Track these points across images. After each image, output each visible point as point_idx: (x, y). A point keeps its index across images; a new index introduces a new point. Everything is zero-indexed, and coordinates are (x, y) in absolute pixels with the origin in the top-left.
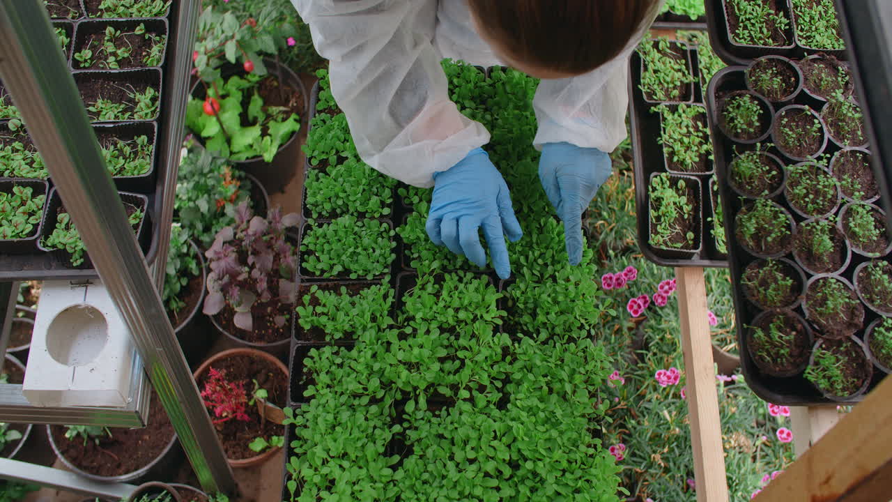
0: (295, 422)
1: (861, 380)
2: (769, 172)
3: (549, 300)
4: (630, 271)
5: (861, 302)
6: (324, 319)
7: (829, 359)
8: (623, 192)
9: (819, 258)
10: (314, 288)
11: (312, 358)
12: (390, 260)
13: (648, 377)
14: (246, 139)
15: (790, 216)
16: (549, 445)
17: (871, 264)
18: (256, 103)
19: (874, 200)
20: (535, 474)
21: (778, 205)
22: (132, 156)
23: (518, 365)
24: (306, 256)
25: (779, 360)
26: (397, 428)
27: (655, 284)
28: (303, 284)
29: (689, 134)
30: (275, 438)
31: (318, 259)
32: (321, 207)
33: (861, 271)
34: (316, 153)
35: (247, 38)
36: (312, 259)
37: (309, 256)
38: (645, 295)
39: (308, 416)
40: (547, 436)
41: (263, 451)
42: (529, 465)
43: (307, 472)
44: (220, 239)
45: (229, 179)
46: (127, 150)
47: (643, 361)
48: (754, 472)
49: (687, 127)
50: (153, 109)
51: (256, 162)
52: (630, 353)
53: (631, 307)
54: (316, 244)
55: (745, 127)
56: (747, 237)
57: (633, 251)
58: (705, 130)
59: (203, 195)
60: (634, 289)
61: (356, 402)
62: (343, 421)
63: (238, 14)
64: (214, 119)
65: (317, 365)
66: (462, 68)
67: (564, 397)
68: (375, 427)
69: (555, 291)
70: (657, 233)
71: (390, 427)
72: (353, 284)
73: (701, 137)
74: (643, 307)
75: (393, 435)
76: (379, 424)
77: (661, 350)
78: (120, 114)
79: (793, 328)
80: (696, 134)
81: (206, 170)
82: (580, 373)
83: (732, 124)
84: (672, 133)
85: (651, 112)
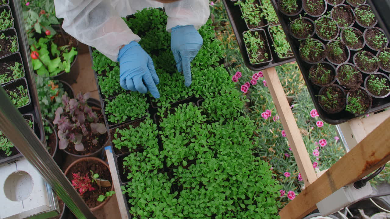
0: (127, 191)
1: (368, 105)
2: (308, 25)
3: (221, 104)
4: (238, 74)
5: (360, 71)
6: (126, 142)
7: (354, 100)
8: (225, 40)
9: (337, 57)
10: (117, 130)
11: (126, 161)
12: (147, 107)
13: (257, 116)
14: (55, 65)
15: (322, 43)
16: (239, 167)
17: (358, 53)
18: (54, 47)
19: (352, 25)
20: (237, 181)
21: (316, 40)
22: (18, 97)
23: (217, 137)
24: (108, 116)
25: (334, 106)
26: (173, 180)
27: (250, 76)
28: (111, 129)
29: (253, 11)
30: (107, 193)
31: (114, 116)
32: (108, 92)
33: (356, 58)
34: (99, 69)
35: (44, 20)
36: (112, 117)
37: (110, 115)
38: (247, 82)
39: (133, 187)
40: (237, 163)
41: (104, 200)
42: (234, 178)
43: (140, 212)
44: (58, 114)
45: (53, 86)
46: (15, 95)
47: (254, 110)
48: (311, 143)
49: (252, 7)
50: (21, 72)
51: (62, 74)
52: (247, 108)
53: (243, 89)
54: (112, 110)
55: (292, 9)
56: (307, 57)
57: (236, 65)
58: (260, 7)
59: (44, 97)
60: (242, 81)
61: (152, 175)
62: (149, 185)
63: (34, 9)
64: (38, 60)
65: (129, 163)
66: (152, 11)
67: (239, 144)
68: (163, 183)
69: (222, 100)
70: (252, 58)
71: (169, 180)
72: (133, 122)
73: (259, 10)
74: (248, 88)
75: (172, 183)
76: (165, 181)
77: (260, 104)
78: (6, 79)
79: (336, 91)
80: (256, 10)
81: (42, 85)
82: (244, 132)
83: (286, 9)
84: (246, 12)
85: (235, 5)
